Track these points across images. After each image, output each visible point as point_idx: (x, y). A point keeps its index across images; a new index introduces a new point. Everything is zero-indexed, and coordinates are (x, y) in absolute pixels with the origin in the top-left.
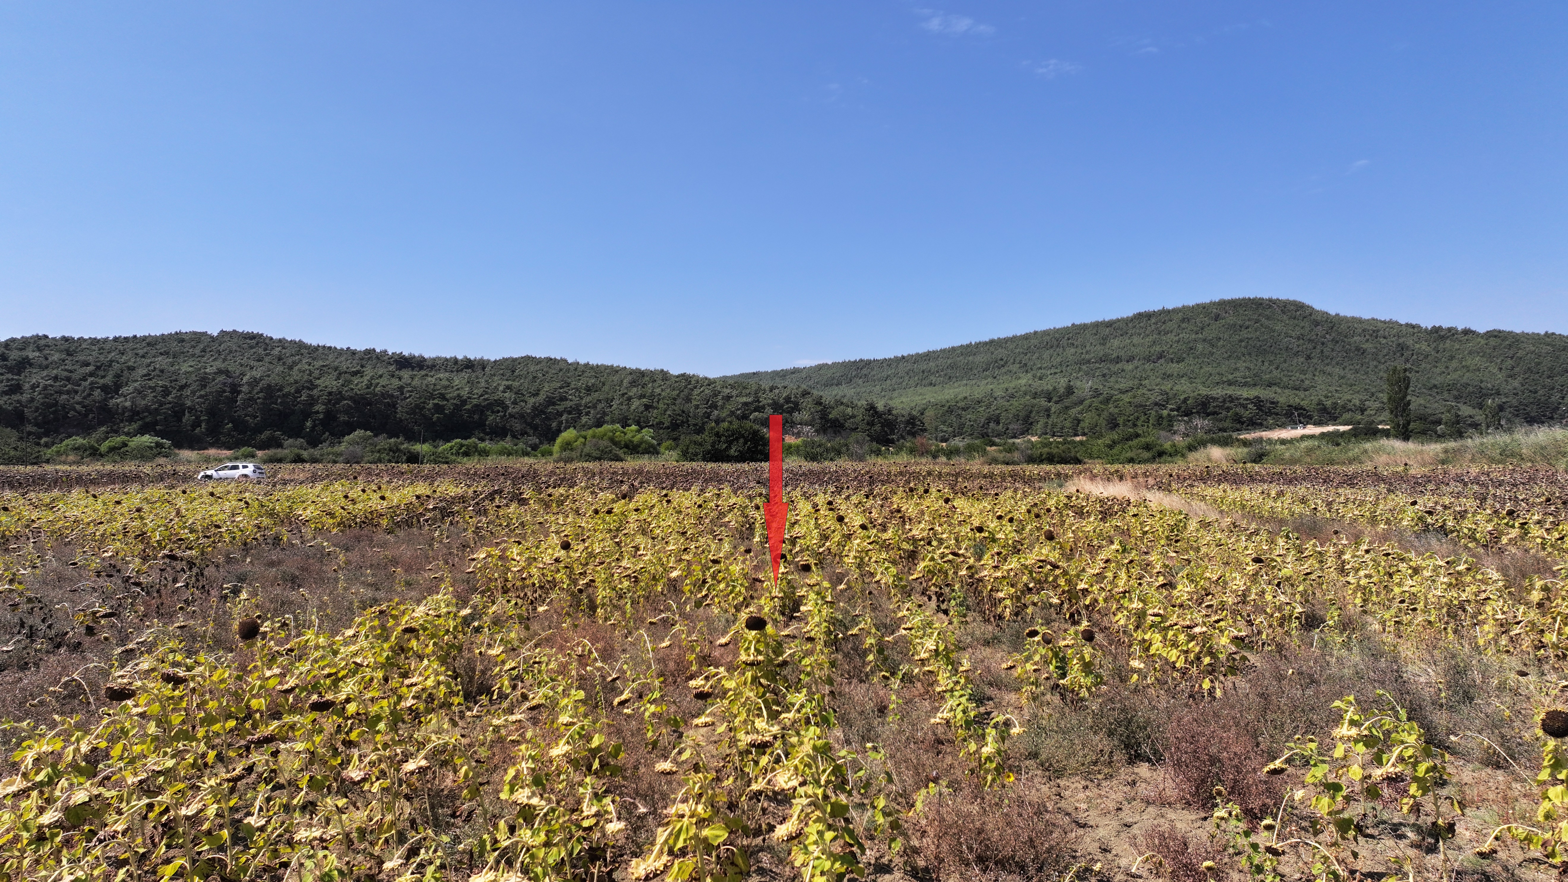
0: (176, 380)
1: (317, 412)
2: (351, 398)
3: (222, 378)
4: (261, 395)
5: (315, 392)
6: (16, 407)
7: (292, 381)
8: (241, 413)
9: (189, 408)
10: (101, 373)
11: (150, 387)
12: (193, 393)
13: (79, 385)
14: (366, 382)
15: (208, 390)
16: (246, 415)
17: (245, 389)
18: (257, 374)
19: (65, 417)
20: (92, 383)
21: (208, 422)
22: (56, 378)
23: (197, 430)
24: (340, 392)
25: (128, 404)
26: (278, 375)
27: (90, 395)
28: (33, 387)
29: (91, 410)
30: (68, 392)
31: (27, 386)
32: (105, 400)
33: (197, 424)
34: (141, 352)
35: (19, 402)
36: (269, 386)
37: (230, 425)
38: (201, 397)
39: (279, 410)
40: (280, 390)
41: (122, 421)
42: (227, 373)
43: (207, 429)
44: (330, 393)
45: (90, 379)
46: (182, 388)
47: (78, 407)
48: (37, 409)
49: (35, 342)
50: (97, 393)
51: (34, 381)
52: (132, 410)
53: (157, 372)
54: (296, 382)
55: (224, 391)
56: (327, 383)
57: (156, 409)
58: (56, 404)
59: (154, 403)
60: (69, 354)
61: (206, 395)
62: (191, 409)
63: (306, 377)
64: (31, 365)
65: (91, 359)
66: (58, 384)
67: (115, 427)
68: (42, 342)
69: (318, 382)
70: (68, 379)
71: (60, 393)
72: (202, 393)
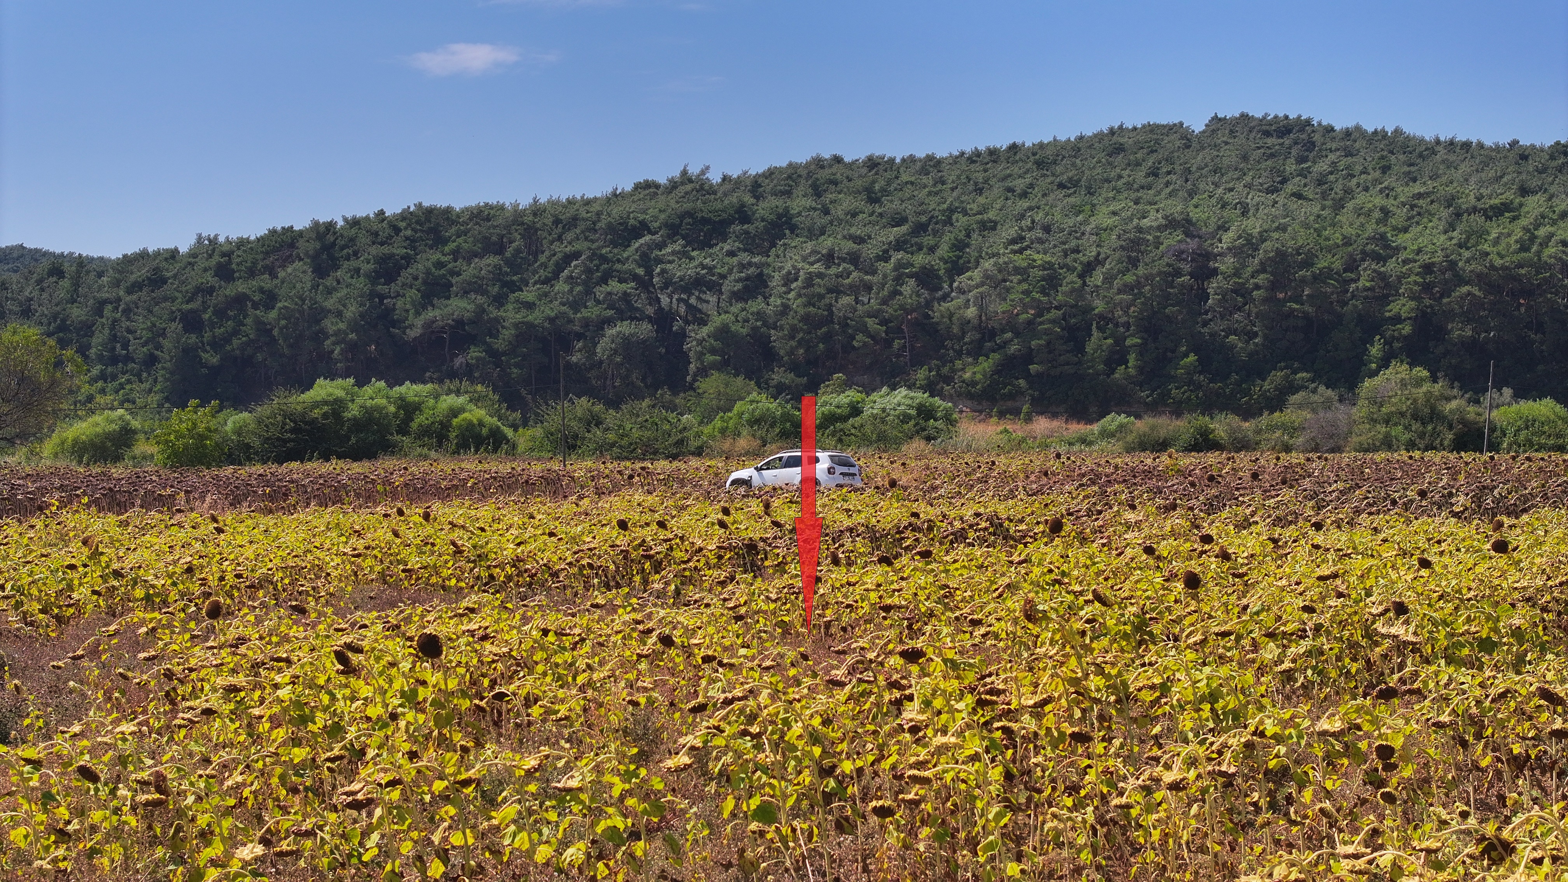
0: (1077, 251)
1: (1397, 319)
2: (1480, 279)
3: (1173, 240)
4: (1261, 279)
5: (1392, 267)
6: (755, 329)
7: (1337, 238)
8: (1218, 326)
9: (1101, 316)
10: (928, 240)
11: (1017, 270)
12: (1109, 279)
13: (874, 272)
14: (1518, 234)
15: (1141, 271)
16: (1230, 332)
17: (1226, 264)
18: (1254, 225)
19: (848, 348)
20: (899, 266)
21: (1142, 351)
22: (829, 258)
23: (1119, 373)
24: (1453, 264)
25: (971, 312)
26: (1307, 226)
27: (895, 293)
28: (789, 279)
29: (899, 330)
30: (855, 290)
31: (776, 280)
32: (928, 304)
33: (1117, 358)
34: (1019, 184)
35: (760, 315)
36: (1281, 255)
37: (1192, 358)
38: (1127, 288)
39: (1306, 316)
40: (1307, 263)
41: (959, 354)
42: (1186, 225)
43: (1140, 370)
44: (1428, 268)
45: (897, 256)
46: (1089, 268)
47: (871, 323)
48: (794, 329)
49: (809, 176)
50: (909, 287)
51: (788, 266)
52: (979, 328)
53: (1039, 233)
54: (1347, 241)
55: (1178, 273)
56: (1422, 241)
57: (1030, 323)
58: (829, 319)
59: (1025, 308)
60: (873, 199)
61: (1138, 284)
62: (1104, 320)
63: (1371, 229)
64: (793, 228)
65: (909, 208)
66: (833, 271)
67: (945, 370)
68: (824, 174)
69: (1402, 239)
70: (854, 259)
71: (837, 291)
72: (1129, 278)
